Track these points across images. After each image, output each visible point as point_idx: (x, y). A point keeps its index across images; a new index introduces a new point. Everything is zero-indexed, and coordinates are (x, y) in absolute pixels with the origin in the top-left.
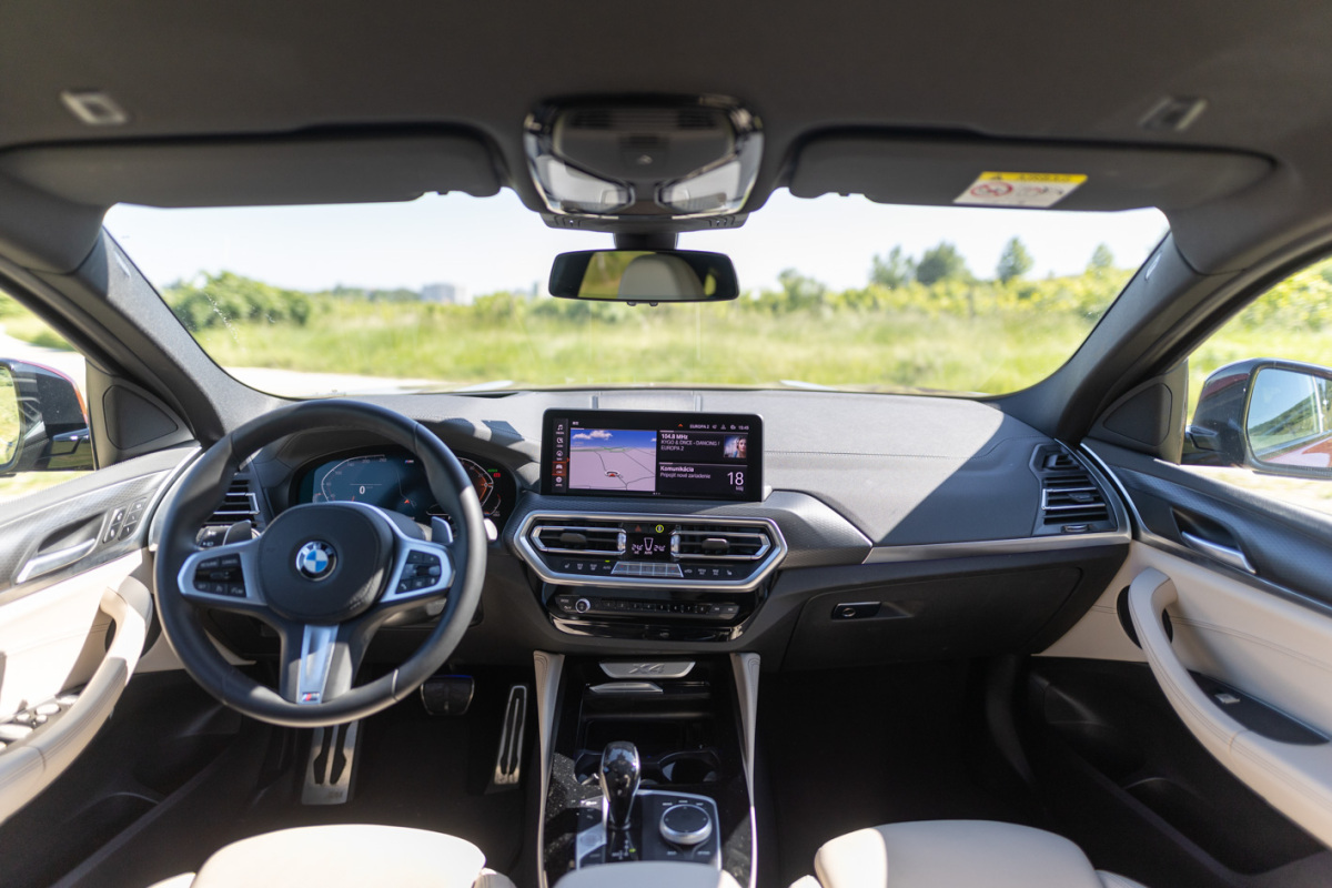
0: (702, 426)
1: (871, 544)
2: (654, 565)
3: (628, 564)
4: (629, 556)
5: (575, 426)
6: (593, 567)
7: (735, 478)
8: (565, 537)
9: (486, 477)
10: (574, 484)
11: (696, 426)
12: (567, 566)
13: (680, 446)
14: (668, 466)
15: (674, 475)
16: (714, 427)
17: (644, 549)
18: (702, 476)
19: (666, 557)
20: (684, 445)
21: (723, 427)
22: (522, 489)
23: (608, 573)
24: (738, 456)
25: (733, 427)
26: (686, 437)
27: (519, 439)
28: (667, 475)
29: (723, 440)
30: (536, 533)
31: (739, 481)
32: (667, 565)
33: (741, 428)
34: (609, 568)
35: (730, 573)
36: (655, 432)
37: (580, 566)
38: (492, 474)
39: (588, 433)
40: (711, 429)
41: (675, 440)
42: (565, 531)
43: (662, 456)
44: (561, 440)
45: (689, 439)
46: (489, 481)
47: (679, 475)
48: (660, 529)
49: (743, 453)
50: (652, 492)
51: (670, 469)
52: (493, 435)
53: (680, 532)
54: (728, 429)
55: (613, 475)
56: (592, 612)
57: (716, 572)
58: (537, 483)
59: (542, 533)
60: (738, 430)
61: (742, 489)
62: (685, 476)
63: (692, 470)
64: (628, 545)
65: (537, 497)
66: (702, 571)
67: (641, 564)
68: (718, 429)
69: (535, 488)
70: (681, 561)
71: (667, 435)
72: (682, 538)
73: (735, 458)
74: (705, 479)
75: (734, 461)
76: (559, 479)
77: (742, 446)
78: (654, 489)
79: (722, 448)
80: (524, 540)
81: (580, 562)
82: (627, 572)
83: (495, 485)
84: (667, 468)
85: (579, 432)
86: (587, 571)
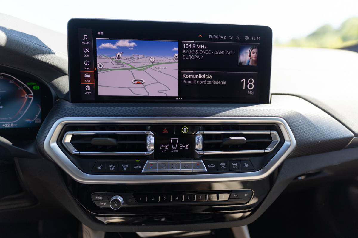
0: (219, 37)
1: (353, 134)
2: (180, 162)
3: (157, 162)
4: (158, 155)
5: (100, 36)
6: (125, 167)
7: (247, 83)
8: (95, 140)
9: (26, 89)
10: (102, 92)
11: (214, 37)
12: (99, 168)
13: (200, 55)
14: (189, 74)
15: (193, 82)
16: (230, 37)
17: (170, 147)
18: (219, 82)
19: (190, 154)
20: (203, 54)
21: (238, 38)
22: (57, 98)
23: (138, 172)
24: (250, 64)
25: (247, 38)
26: (205, 47)
27: (48, 51)
28: (188, 82)
29: (238, 50)
30: (68, 138)
31: (251, 86)
32: (192, 162)
33: (254, 38)
34: (139, 167)
35: (247, 166)
36: (177, 43)
37: (112, 167)
38: (31, 87)
39: (114, 43)
40: (227, 40)
41: (196, 49)
42: (97, 135)
43: (183, 65)
44: (87, 50)
45: (208, 48)
46: (29, 93)
47: (199, 82)
48: (185, 130)
49: (255, 61)
50: (175, 97)
51: (191, 76)
52: (9, 40)
53: (202, 132)
54: (243, 40)
55: (139, 83)
56: (126, 205)
57: (235, 165)
58: (68, 93)
59: (74, 138)
60: (251, 40)
61: (252, 93)
62: (205, 82)
63: (211, 77)
64: (156, 145)
65: (68, 105)
66: (223, 165)
67: (169, 162)
68: (234, 40)
69: (66, 97)
70: (203, 157)
71: (188, 45)
72: (205, 137)
73: (248, 66)
74: (222, 85)
75: (247, 68)
76: (88, 88)
77: (253, 55)
78: (177, 95)
79: (237, 56)
80: (54, 145)
81: (112, 163)
82: (157, 170)
83: (34, 96)
84: (188, 75)
85: (105, 42)
86: (118, 172)
